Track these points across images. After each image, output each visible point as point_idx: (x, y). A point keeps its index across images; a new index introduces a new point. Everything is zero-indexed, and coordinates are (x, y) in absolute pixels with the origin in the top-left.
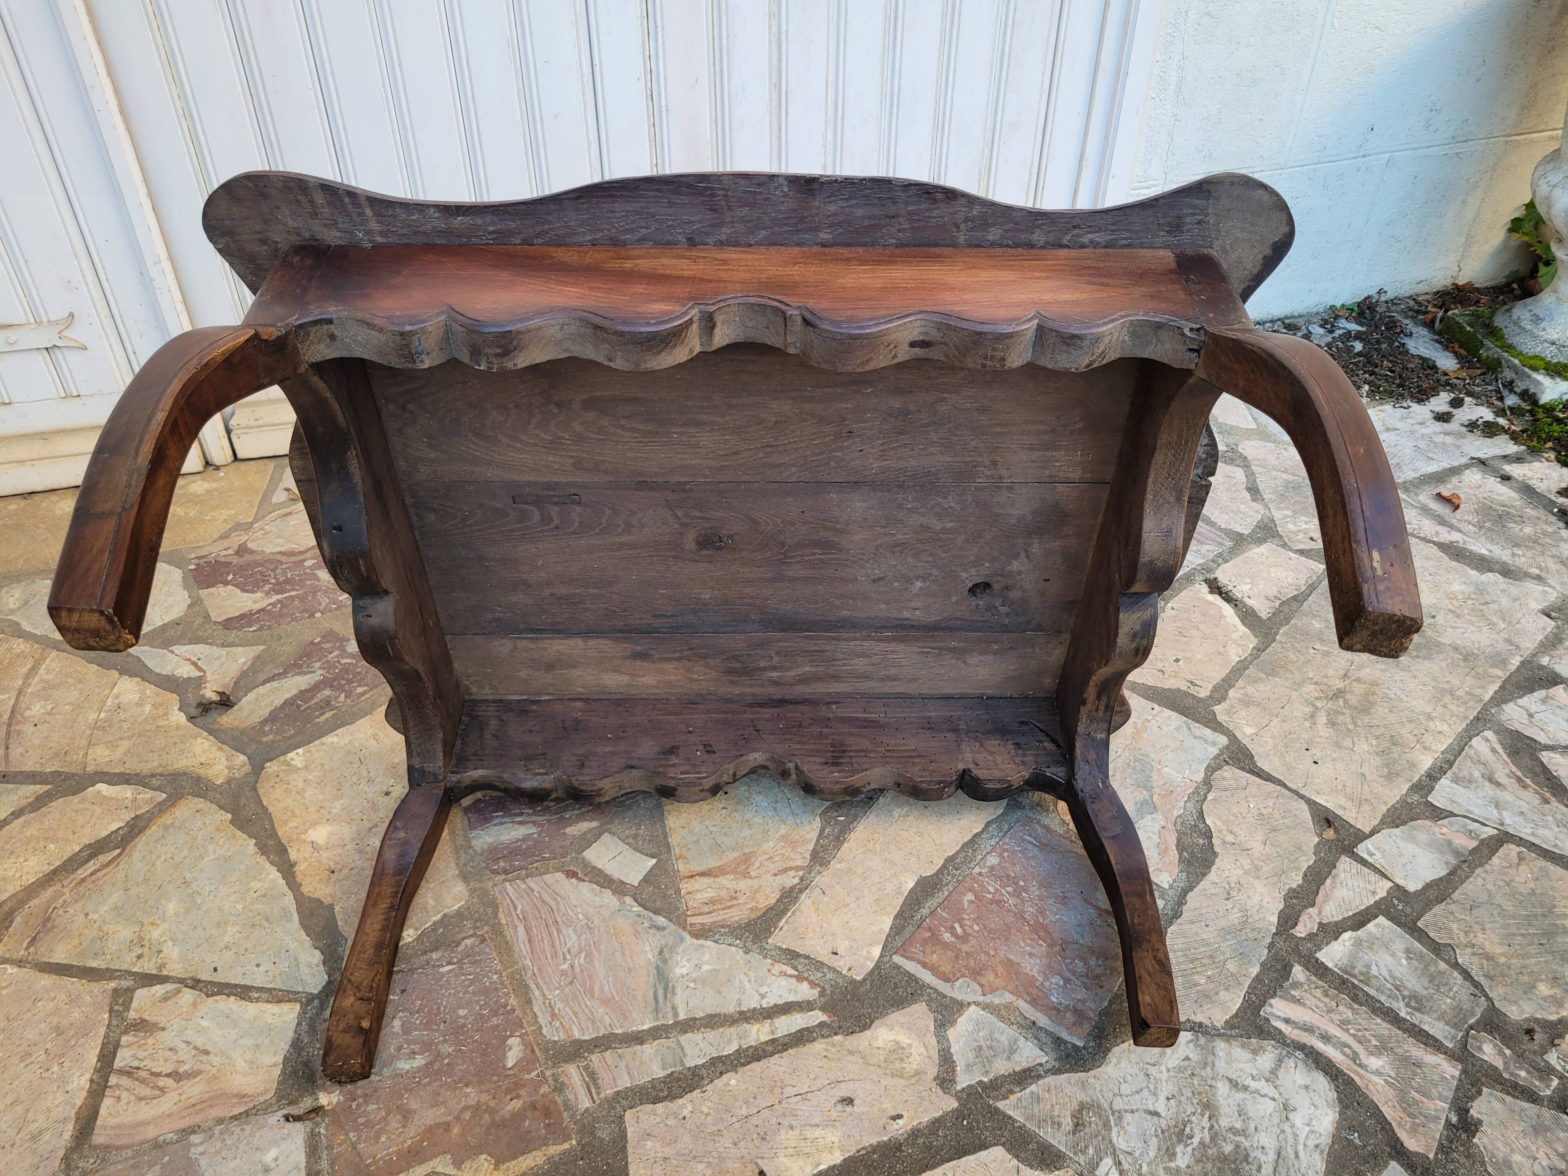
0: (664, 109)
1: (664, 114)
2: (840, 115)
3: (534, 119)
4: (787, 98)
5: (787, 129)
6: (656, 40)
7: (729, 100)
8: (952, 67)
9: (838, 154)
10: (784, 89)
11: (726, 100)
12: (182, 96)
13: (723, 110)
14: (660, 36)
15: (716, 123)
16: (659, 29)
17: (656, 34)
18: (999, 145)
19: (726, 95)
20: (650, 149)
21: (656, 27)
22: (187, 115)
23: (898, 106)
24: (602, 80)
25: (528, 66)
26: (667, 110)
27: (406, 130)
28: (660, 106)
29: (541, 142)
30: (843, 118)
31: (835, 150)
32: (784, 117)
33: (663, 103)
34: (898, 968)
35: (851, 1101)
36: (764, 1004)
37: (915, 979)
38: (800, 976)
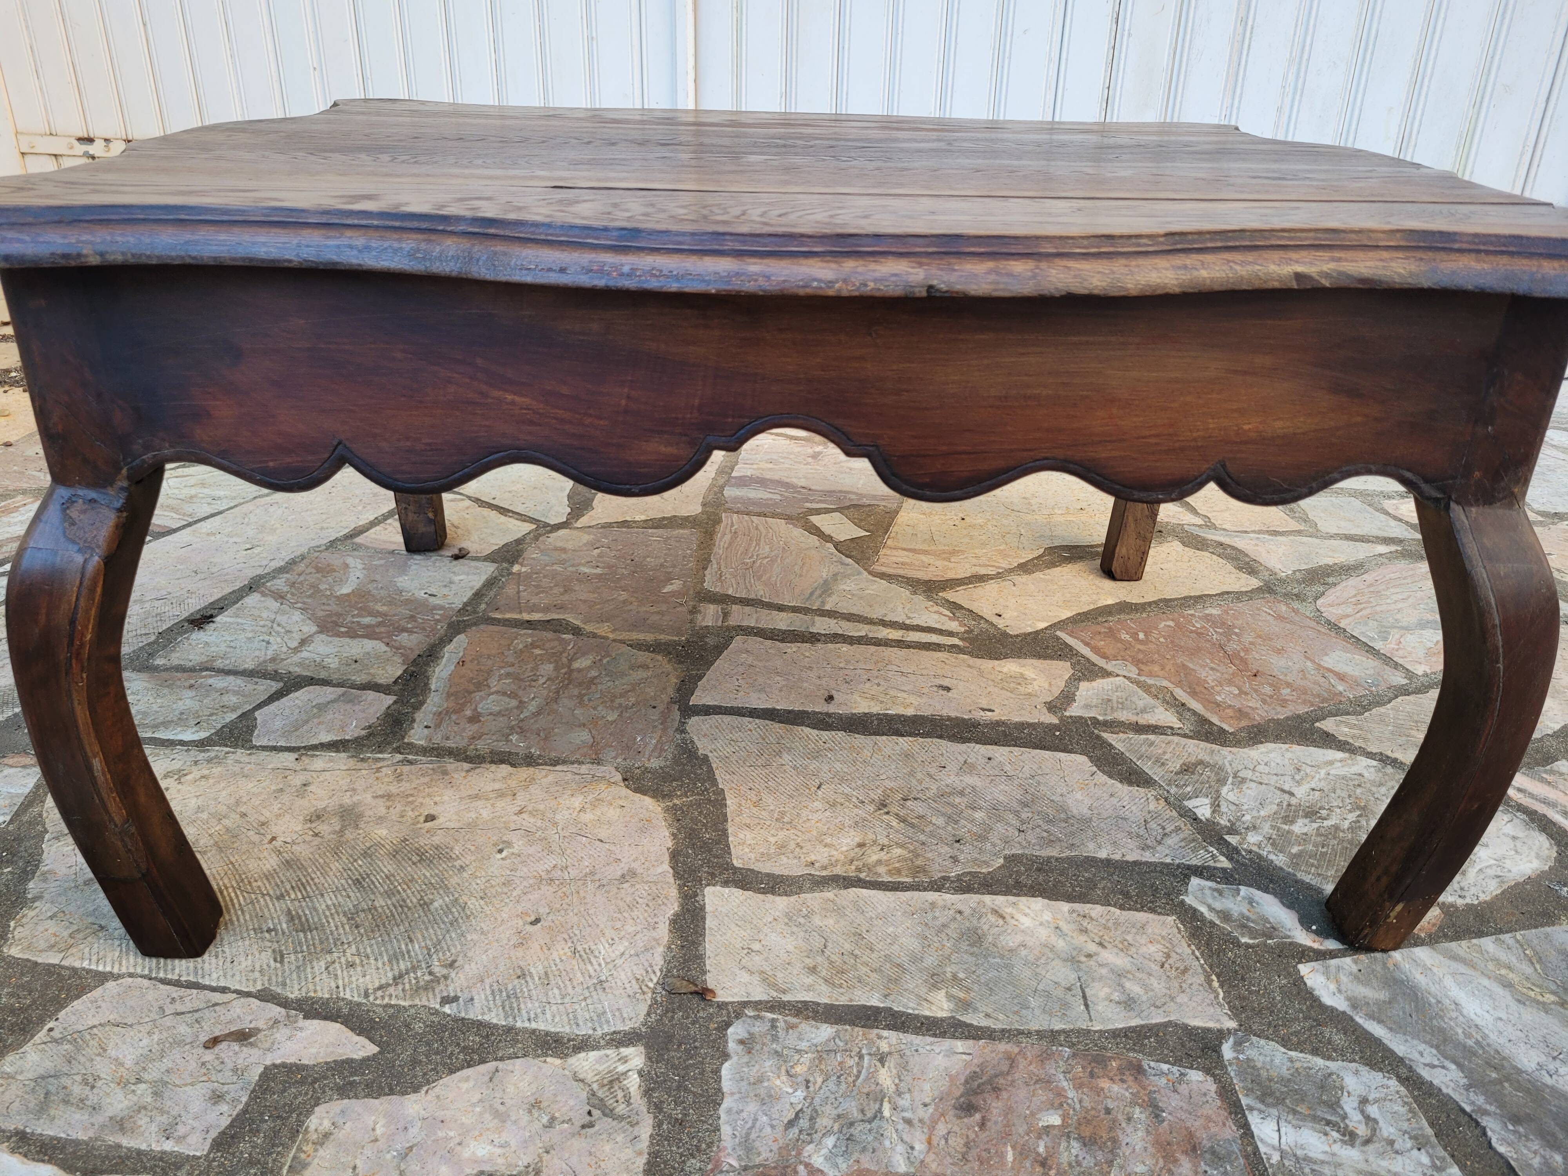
1: (1125, 38)
2: (1306, 56)
4: (1251, 33)
5: (1246, 65)
7: (1192, 30)
8: (1442, 15)
9: (1298, 97)
10: (1250, 23)
15: (1175, 53)
18: (1488, 107)
19: (1190, 24)
20: (1106, 71)
23: (1372, 53)
30: (1308, 60)
31: (1294, 93)
32: (1245, 52)
33: (1127, 28)
34: (1058, 638)
35: (948, 689)
36: (908, 622)
37: (1071, 649)
38: (954, 618)
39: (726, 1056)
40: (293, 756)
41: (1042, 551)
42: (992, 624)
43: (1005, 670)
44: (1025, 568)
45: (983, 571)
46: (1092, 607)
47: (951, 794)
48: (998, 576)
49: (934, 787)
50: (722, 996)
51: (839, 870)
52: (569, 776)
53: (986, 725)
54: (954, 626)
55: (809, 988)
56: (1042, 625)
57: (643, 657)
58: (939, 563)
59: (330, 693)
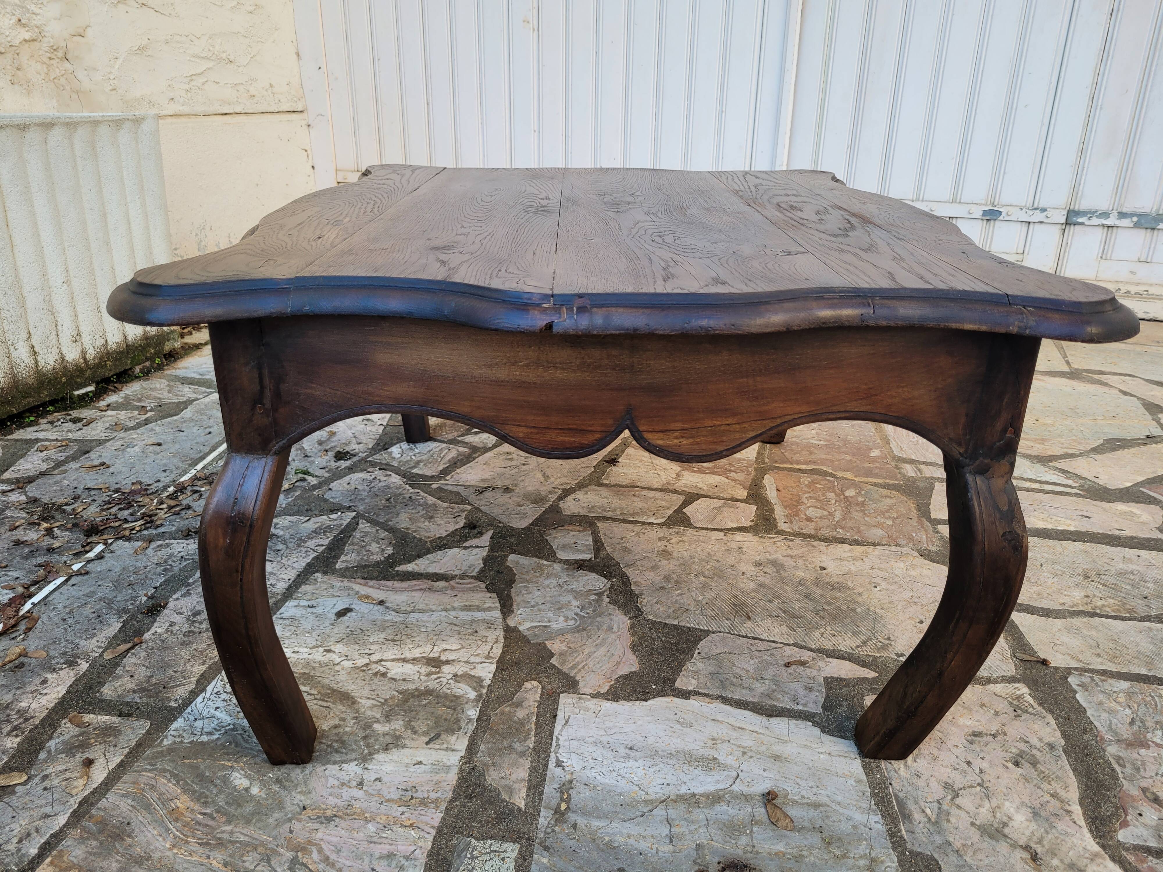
0: (1099, 107)
3: (1012, 107)
6: (1106, 65)
11: (1145, 104)
12: (825, 82)
13: (1140, 112)
14: (1109, 62)
16: (1110, 57)
17: (1107, 60)
21: (1108, 56)
22: (824, 92)
24: (1063, 86)
25: (1018, 76)
26: (1101, 108)
27: (934, 107)
28: (1097, 106)
29: (1012, 121)
34: (1143, 492)
35: (1089, 518)
36: (1039, 479)
37: (1155, 499)
38: (1067, 478)
39: (1075, 692)
40: (722, 534)
41: (1101, 441)
42: (1094, 482)
43: (1119, 508)
44: (1096, 450)
45: (1070, 452)
46: (1155, 475)
47: (1125, 574)
48: (1081, 455)
49: (1113, 569)
50: (1053, 664)
51: (1081, 608)
52: (887, 552)
53: (1125, 538)
54: (1070, 482)
55: (1102, 664)
56: (1128, 484)
57: (885, 492)
58: (1038, 446)
59: (718, 503)
